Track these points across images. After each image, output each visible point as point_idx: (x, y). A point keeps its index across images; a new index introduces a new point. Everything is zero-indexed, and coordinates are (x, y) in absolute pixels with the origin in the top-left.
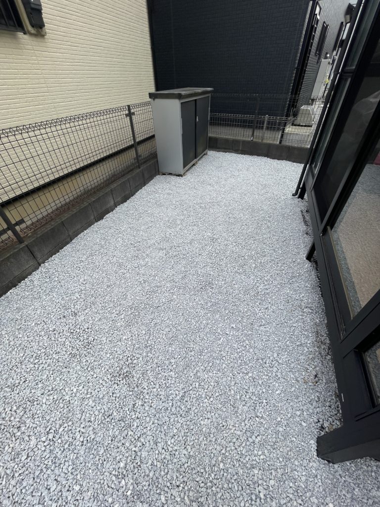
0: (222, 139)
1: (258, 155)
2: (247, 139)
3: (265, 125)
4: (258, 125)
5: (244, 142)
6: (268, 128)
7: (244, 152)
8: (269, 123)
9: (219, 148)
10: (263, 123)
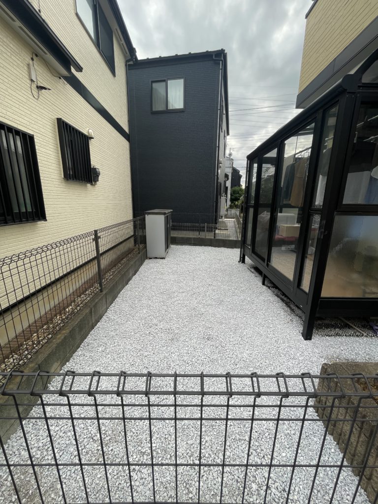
0: (179, 238)
1: (205, 245)
2: (195, 237)
3: (206, 229)
4: (201, 230)
5: (194, 238)
6: (208, 231)
7: (195, 245)
8: (208, 227)
9: (177, 243)
10: (204, 227)
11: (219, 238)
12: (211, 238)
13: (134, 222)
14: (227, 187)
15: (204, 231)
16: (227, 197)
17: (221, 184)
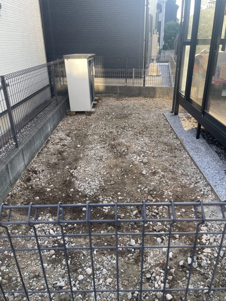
0: (103, 87)
3: (134, 75)
4: (129, 76)
5: (120, 87)
6: (136, 77)
8: (136, 73)
10: (132, 73)
11: (149, 86)
12: (140, 86)
13: (49, 67)
14: (160, 22)
15: (131, 77)
16: (159, 34)
17: (152, 18)
